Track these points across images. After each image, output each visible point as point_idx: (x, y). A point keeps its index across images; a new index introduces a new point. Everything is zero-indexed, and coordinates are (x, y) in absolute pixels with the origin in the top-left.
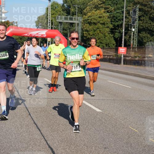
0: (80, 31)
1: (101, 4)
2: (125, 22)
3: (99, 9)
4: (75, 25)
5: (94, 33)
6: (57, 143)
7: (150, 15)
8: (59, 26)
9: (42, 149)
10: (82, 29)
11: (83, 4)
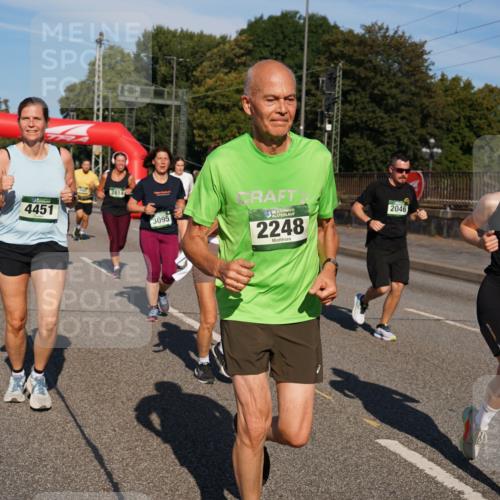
0: (183, 128)
1: (243, 55)
2: (306, 105)
3: (235, 70)
4: (170, 111)
5: (223, 134)
6: (112, 434)
7: (373, 88)
8: (126, 114)
9: (66, 450)
10: (189, 123)
11: (193, 54)
